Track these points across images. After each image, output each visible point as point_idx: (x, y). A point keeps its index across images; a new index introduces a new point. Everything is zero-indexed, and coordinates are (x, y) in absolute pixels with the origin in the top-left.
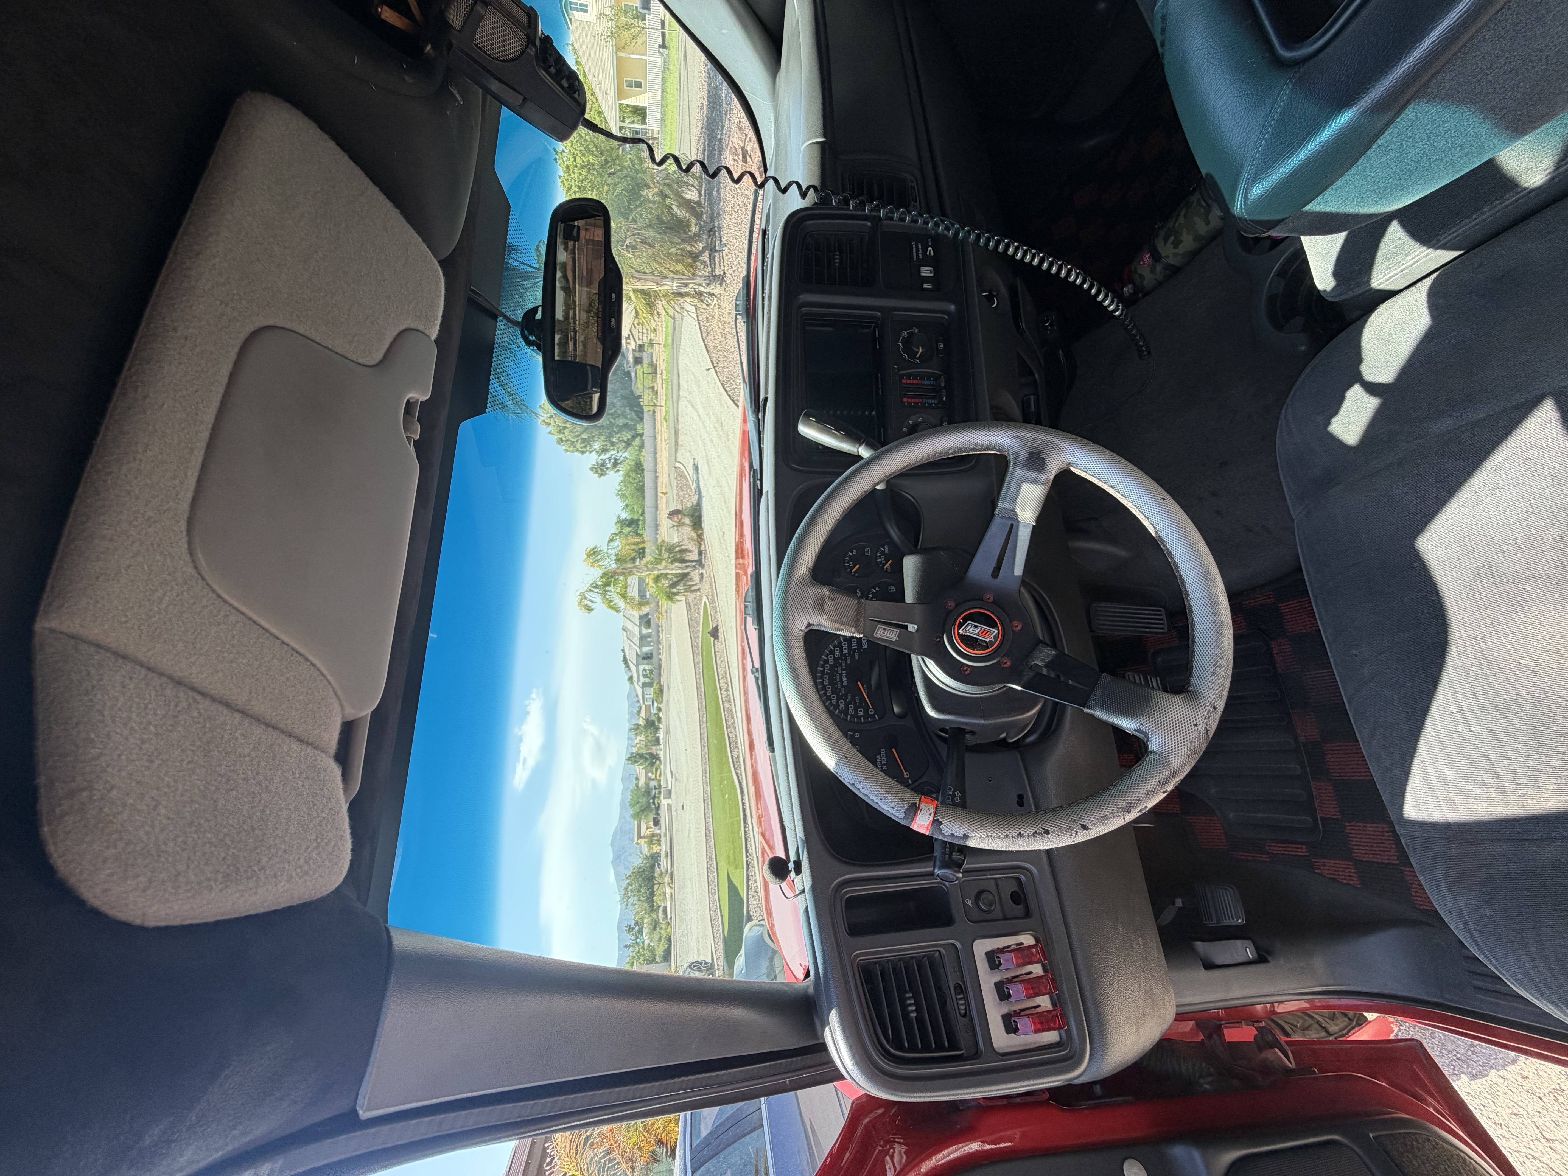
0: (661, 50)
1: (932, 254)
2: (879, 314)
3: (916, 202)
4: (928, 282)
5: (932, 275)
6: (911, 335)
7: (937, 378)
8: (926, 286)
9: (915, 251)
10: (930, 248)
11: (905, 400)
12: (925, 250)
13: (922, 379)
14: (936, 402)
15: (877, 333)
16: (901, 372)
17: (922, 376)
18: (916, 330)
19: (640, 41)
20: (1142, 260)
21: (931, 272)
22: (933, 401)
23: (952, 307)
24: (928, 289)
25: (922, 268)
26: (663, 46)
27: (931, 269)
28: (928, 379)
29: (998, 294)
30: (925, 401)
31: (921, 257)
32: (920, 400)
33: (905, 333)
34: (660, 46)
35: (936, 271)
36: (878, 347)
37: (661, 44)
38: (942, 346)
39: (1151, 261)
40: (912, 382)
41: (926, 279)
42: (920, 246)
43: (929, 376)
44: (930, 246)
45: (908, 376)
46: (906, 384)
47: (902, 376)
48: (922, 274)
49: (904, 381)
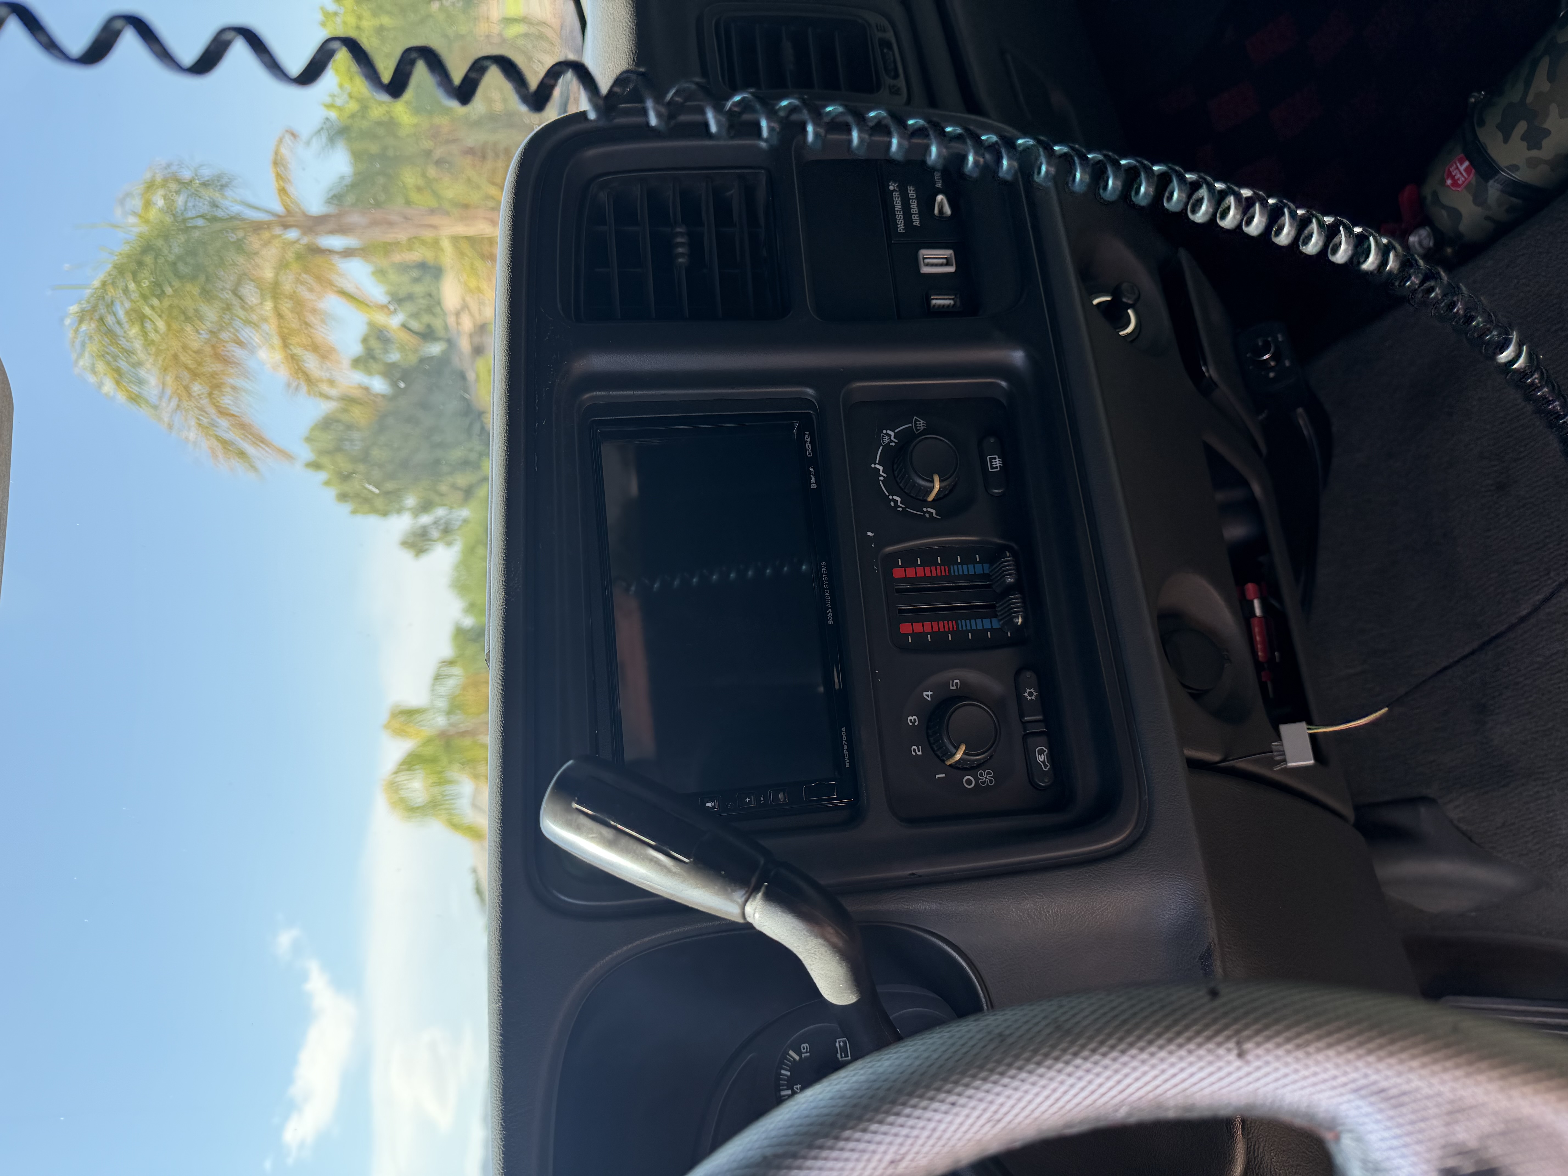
1: (948, 210)
2: (810, 391)
3: (896, 76)
4: (941, 292)
5: (951, 269)
6: (907, 440)
7: (993, 555)
8: (938, 301)
9: (898, 207)
10: (940, 197)
11: (905, 628)
12: (927, 203)
13: (949, 560)
14: (996, 624)
15: (808, 446)
16: (889, 549)
17: (948, 553)
18: (921, 424)
20: (1450, 175)
21: (948, 264)
22: (987, 624)
23: (1017, 357)
24: (943, 312)
25: (924, 253)
27: (948, 253)
28: (968, 560)
29: (1137, 300)
30: (965, 625)
31: (917, 223)
32: (949, 625)
33: (890, 436)
35: (961, 259)
36: (814, 486)
38: (997, 462)
39: (1473, 178)
40: (920, 572)
41: (938, 283)
42: (912, 192)
43: (967, 553)
44: (939, 192)
45: (909, 557)
46: (905, 580)
47: (890, 561)
48: (925, 270)
49: (898, 573)
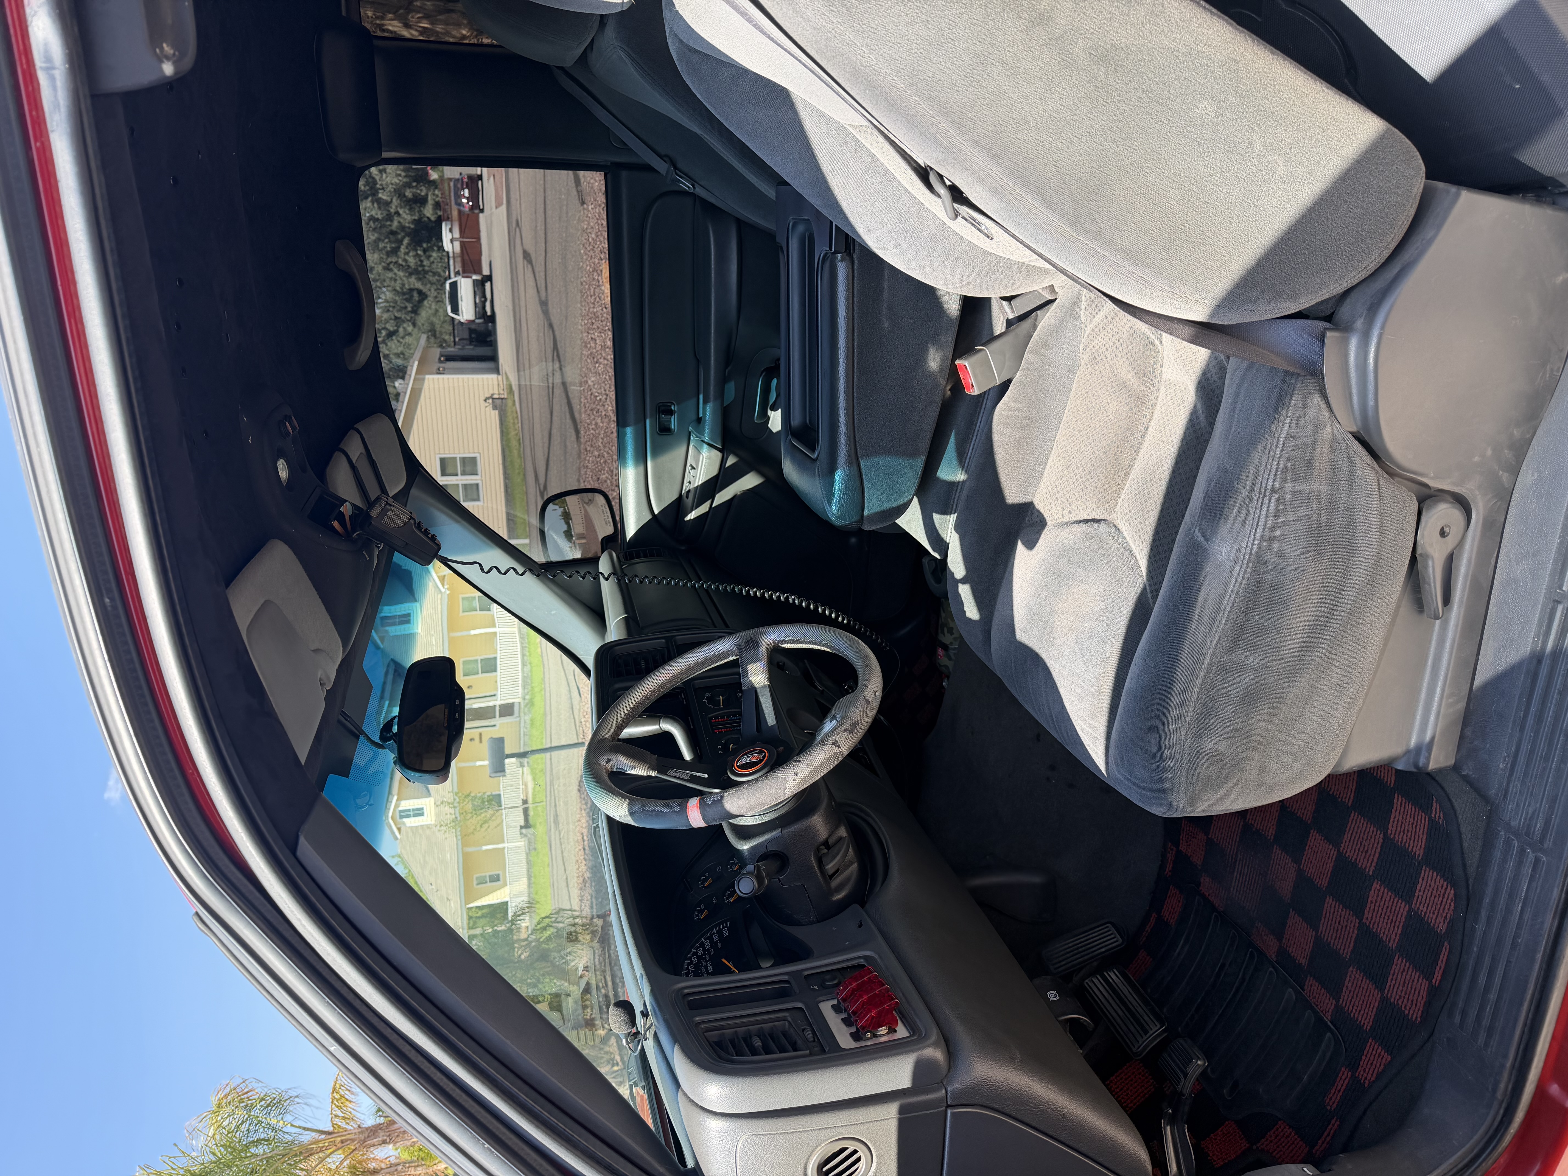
0: (524, 831)
16: (710, 716)
19: (492, 824)
26: (527, 825)
34: (521, 827)
37: (522, 823)
45: (716, 717)
47: (711, 718)
